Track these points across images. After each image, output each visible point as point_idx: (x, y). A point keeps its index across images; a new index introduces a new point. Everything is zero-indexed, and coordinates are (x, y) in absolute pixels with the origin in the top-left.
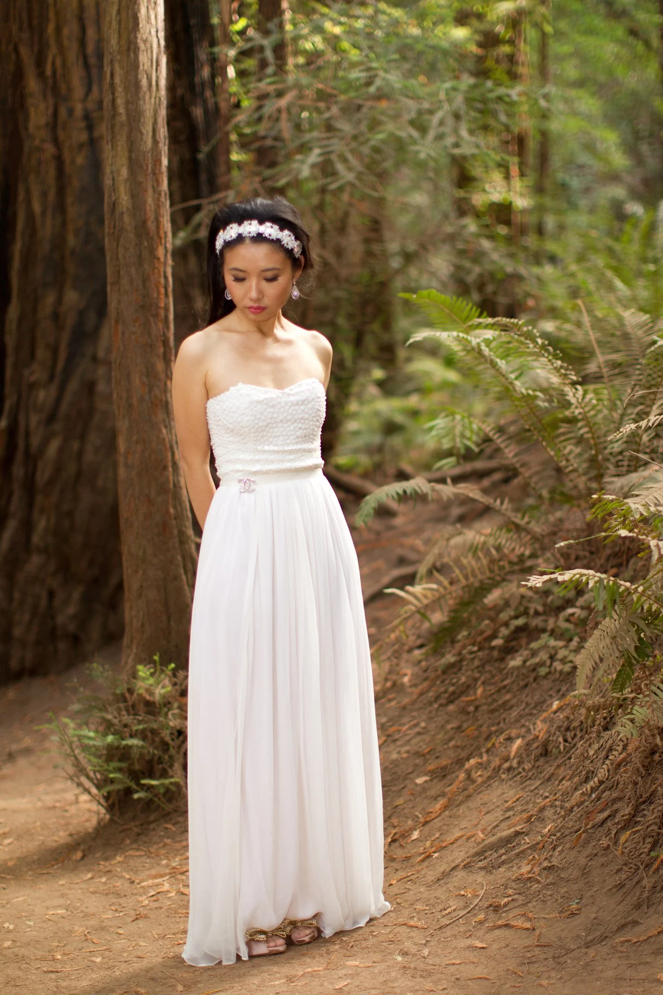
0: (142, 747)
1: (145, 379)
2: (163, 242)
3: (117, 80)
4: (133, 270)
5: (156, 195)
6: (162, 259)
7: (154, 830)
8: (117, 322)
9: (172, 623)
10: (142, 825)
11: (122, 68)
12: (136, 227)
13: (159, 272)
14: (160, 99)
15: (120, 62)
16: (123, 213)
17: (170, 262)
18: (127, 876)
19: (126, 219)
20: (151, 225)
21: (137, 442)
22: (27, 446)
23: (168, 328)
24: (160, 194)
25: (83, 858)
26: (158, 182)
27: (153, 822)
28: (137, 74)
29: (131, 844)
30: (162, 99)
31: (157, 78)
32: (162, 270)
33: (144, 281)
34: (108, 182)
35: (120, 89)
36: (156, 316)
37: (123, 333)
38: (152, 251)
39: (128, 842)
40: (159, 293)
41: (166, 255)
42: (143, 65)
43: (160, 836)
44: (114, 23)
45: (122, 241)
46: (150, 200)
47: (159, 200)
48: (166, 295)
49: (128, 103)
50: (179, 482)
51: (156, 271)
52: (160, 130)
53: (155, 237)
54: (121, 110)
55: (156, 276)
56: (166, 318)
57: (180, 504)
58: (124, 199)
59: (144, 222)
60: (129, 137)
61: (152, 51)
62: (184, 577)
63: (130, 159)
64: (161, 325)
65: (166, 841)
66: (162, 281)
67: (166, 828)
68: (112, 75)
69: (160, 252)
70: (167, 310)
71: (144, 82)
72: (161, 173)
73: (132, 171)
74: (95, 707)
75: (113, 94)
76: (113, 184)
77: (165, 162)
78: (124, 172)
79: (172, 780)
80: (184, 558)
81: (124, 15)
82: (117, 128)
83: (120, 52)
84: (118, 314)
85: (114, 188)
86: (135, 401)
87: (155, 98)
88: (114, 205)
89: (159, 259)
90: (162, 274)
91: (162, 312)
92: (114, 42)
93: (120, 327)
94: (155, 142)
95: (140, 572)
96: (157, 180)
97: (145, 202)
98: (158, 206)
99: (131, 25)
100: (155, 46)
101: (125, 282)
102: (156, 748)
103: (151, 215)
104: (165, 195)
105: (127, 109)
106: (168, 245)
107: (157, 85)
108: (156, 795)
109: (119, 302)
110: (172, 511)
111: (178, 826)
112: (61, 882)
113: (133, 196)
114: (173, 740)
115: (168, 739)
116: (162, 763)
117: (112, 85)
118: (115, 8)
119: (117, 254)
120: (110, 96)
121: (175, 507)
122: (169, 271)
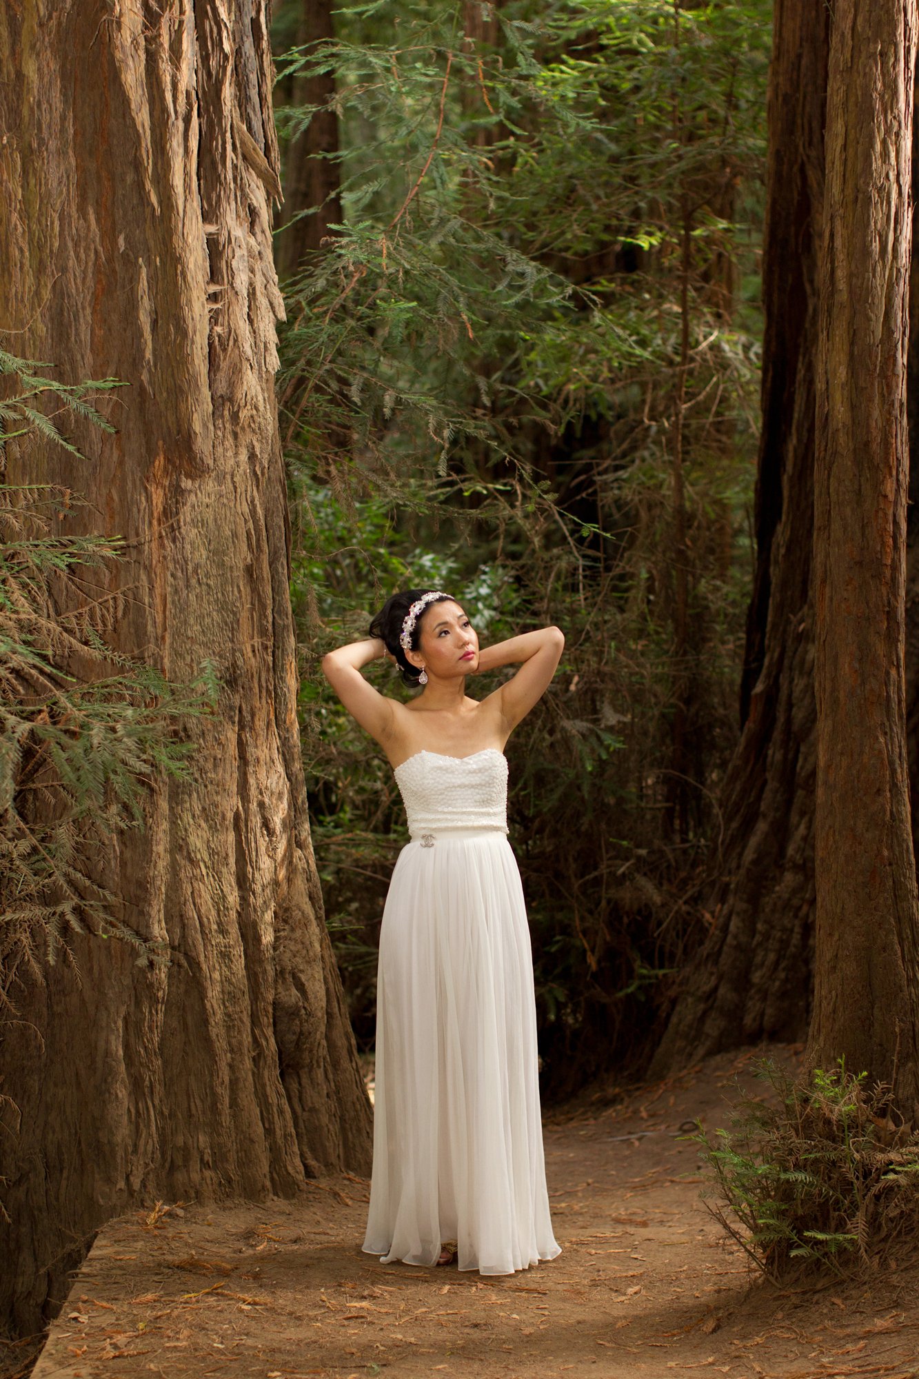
0: (811, 1184)
1: (857, 665)
2: (894, 473)
3: (838, 242)
4: (848, 511)
5: (886, 407)
6: (891, 497)
7: (817, 1303)
8: (824, 582)
9: (876, 1011)
10: (804, 1293)
11: (845, 226)
12: (855, 450)
13: (886, 514)
14: (898, 270)
15: (843, 218)
16: (837, 430)
17: (904, 500)
18: (758, 1369)
19: (842, 438)
20: (875, 448)
21: (842, 754)
22: (789, 721)
23: (896, 595)
24: (892, 404)
25: (714, 1331)
26: (890, 388)
27: (819, 1291)
28: (865, 236)
29: (783, 1320)
30: (903, 271)
31: (896, 240)
32: (891, 512)
33: (863, 528)
34: (820, 386)
35: (841, 257)
36: (878, 576)
37: (831, 599)
38: (877, 485)
39: (780, 1315)
40: (883, 544)
41: (898, 491)
42: (875, 223)
43: (821, 1314)
44: (837, 163)
45: (835, 469)
46: (876, 413)
47: (890, 413)
48: (896, 548)
49: (850, 276)
50: (899, 813)
51: (881, 514)
52: (896, 314)
53: (881, 466)
54: (842, 285)
55: (880, 521)
56: (894, 579)
57: (900, 845)
58: (840, 411)
59: (867, 444)
60: (850, 323)
61: (889, 203)
62: (897, 947)
63: (851, 355)
64: (884, 590)
65: (827, 1323)
66: (891, 528)
67: (834, 1304)
68: (832, 235)
69: (889, 487)
70: (895, 568)
71: (876, 246)
72: (895, 375)
73: (853, 372)
74: (757, 1119)
75: (832, 262)
76: (827, 389)
77: (902, 359)
78: (842, 373)
79: (849, 1236)
80: (899, 920)
81: (851, 151)
82: (835, 310)
83: (843, 204)
84: (826, 571)
85: (828, 396)
86: (842, 695)
87: (891, 269)
88: (827, 419)
89: (886, 496)
90: (891, 518)
91: (888, 572)
92: (836, 190)
93: (828, 590)
94: (888, 331)
95: (836, 937)
96: (889, 386)
97: (869, 415)
98: (888, 421)
99: (860, 166)
100: (894, 195)
101: (836, 526)
102: (834, 1188)
103: (876, 436)
104: (902, 405)
105: (850, 285)
106: (901, 477)
107: (895, 249)
108: (825, 1254)
109: (827, 556)
110: (886, 853)
111: (848, 1302)
112: (672, 1364)
113: (853, 407)
114: (857, 1178)
115: (851, 1176)
116: (839, 1210)
117: (831, 249)
118: (840, 142)
119: (828, 488)
120: (829, 266)
121: (891, 848)
122: (902, 514)
